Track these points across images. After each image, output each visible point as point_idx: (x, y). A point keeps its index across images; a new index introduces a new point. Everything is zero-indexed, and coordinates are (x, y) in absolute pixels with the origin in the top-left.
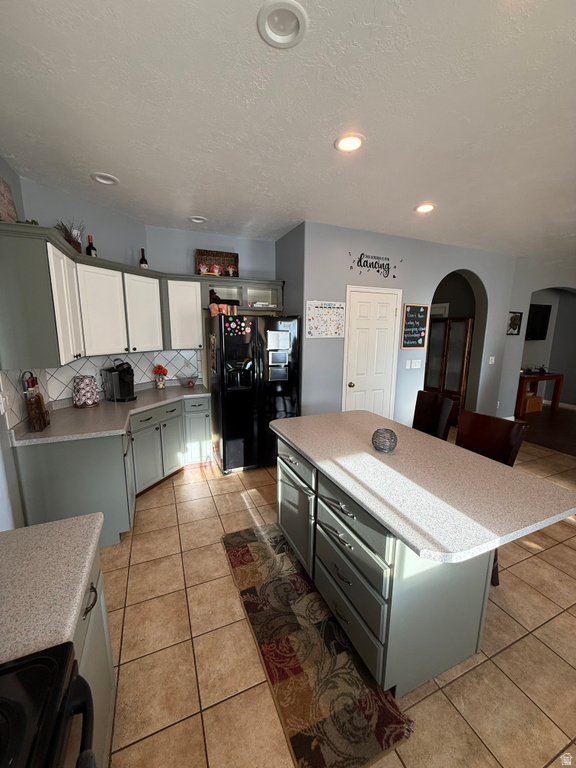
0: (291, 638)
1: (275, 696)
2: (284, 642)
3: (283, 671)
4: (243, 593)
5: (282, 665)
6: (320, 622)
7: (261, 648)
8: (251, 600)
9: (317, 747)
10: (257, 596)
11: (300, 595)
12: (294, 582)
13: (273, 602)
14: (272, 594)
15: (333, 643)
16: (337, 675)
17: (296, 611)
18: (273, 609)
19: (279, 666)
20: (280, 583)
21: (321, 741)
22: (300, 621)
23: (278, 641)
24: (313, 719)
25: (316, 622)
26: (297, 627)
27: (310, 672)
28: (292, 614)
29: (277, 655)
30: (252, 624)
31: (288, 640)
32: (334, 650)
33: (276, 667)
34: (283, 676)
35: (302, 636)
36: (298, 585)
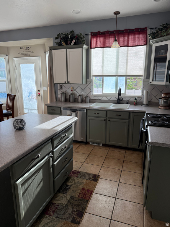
0: (77, 196)
1: (94, 189)
2: (80, 197)
3: (87, 191)
4: (78, 223)
5: (87, 192)
6: (64, 193)
7: (89, 200)
8: (77, 217)
9: (92, 178)
10: (74, 217)
11: (58, 205)
12: (53, 212)
13: (70, 210)
14: (67, 214)
15: (67, 188)
16: (75, 182)
17: (67, 202)
18: (73, 208)
19: (87, 193)
20: (59, 216)
21: (91, 178)
22: (69, 198)
23: (82, 198)
24: (89, 181)
25: (64, 194)
26: (72, 197)
27: (81, 187)
28: (69, 201)
29: (86, 195)
30: (85, 208)
31: (79, 196)
32: (69, 186)
33: (88, 193)
34: (88, 191)
35: (73, 195)
36: (54, 209)
